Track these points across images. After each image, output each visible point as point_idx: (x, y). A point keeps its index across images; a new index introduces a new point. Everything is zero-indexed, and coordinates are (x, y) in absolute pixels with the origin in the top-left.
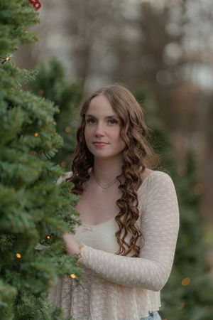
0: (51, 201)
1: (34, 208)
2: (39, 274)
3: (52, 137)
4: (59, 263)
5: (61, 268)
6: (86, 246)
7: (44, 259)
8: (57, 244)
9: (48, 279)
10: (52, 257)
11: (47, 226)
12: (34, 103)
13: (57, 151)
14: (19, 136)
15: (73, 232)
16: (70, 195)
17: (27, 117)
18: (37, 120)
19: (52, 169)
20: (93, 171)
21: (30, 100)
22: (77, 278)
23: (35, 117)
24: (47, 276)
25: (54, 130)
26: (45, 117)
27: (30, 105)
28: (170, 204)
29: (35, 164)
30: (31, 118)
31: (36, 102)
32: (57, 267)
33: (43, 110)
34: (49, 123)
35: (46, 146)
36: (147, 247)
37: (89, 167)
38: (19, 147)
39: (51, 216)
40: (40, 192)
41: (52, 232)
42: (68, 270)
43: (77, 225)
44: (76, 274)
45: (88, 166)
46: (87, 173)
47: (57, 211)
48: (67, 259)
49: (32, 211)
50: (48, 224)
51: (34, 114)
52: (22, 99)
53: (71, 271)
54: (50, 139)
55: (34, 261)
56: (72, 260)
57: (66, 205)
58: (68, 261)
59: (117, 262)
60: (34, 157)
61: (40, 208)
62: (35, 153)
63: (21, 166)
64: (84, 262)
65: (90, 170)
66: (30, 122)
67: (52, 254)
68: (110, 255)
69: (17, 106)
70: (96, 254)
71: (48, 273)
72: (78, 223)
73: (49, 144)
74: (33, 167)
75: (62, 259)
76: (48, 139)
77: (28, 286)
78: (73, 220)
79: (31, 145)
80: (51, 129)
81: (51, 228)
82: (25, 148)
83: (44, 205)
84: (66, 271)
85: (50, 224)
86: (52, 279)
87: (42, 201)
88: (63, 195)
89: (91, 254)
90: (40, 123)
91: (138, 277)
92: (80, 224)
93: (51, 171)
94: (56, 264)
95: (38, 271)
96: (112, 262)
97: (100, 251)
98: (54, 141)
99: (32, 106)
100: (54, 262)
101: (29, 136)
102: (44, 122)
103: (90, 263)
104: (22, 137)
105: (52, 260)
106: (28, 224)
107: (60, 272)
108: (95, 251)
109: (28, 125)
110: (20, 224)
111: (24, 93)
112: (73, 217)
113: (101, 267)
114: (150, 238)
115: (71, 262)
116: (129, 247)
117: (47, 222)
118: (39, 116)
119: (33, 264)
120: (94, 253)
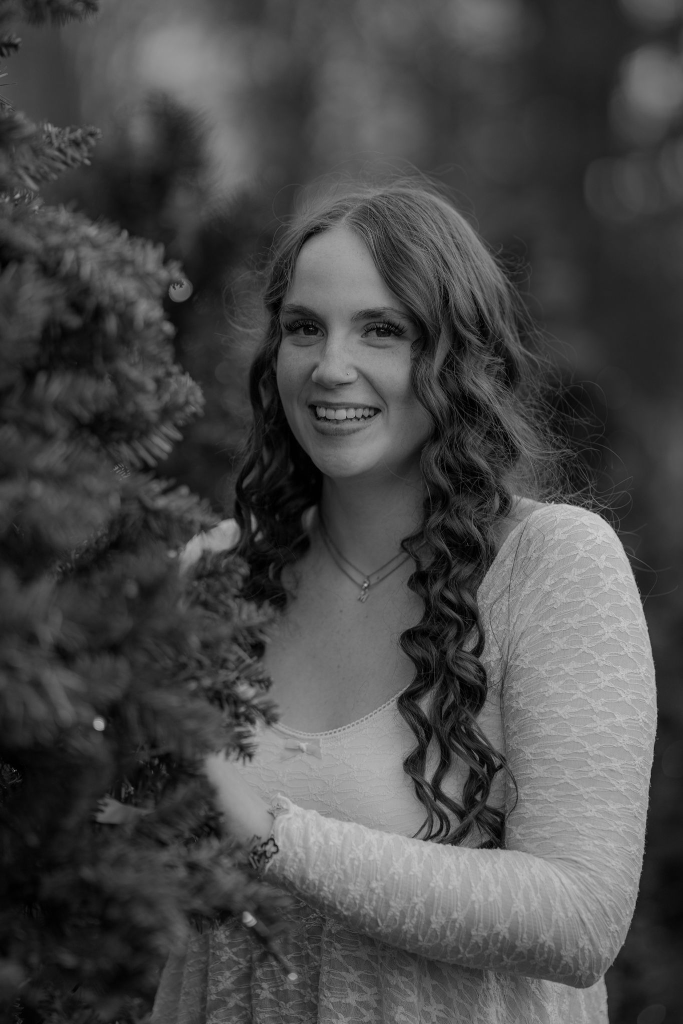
0: (160, 625)
1: (93, 651)
2: (114, 913)
3: (158, 381)
4: (193, 867)
5: (199, 890)
6: (294, 808)
7: (133, 855)
8: (182, 792)
9: (149, 931)
10: (162, 844)
11: (142, 722)
12: (86, 252)
13: (178, 436)
14: (29, 376)
15: (245, 752)
16: (233, 604)
17: (61, 304)
18: (99, 314)
19: (161, 503)
20: (322, 520)
21: (73, 237)
22: (263, 929)
23: (90, 304)
24: (142, 917)
25: (167, 355)
26: (131, 304)
27: (69, 257)
28: (608, 631)
29: (95, 483)
30: (76, 307)
31: (95, 246)
32: (182, 885)
33: (121, 273)
34: (148, 324)
35: (138, 415)
36: (528, 809)
37: (306, 507)
38: (33, 417)
39: (157, 685)
40: (116, 587)
41: (162, 750)
42: (229, 896)
43: (260, 722)
44: (258, 912)
45: (301, 502)
46: (299, 530)
47: (184, 666)
48: (221, 853)
49: (84, 662)
50: (149, 714)
51: (86, 290)
52: (40, 237)
53: (238, 898)
54: (151, 386)
55: (94, 862)
56: (240, 856)
57: (218, 641)
58: (226, 862)
59: (417, 869)
60: (88, 458)
61: (114, 649)
62: (94, 441)
63: (38, 489)
64: (291, 871)
65: (309, 517)
66: (74, 321)
67: (165, 834)
68: (388, 838)
69: (20, 260)
70: (335, 840)
71: (150, 904)
72: (264, 713)
73: (150, 406)
74: (88, 494)
75: (204, 854)
76: (140, 388)
77: (68, 960)
78: (246, 702)
79: (76, 408)
80: (152, 348)
81: (160, 731)
82: (53, 422)
83: (132, 638)
84: (217, 902)
85: (156, 713)
86: (163, 927)
87: (121, 624)
88: (205, 605)
89: (315, 838)
90: (112, 324)
91: (502, 928)
92: (270, 719)
93: (157, 513)
94: (182, 873)
95: (109, 900)
96: (398, 867)
97: (348, 827)
98: (166, 397)
99: (78, 261)
100: (171, 866)
101: (69, 378)
102: (126, 321)
103: (312, 876)
104: (41, 378)
105: (164, 856)
106: (67, 712)
107: (197, 903)
108: (331, 824)
109: (66, 333)
110: (39, 709)
111: (51, 214)
112: (245, 690)
113: (355, 890)
114: (538, 771)
115: (241, 866)
116: (461, 815)
117: (143, 709)
118: (106, 300)
119: (87, 873)
120: (326, 837)
